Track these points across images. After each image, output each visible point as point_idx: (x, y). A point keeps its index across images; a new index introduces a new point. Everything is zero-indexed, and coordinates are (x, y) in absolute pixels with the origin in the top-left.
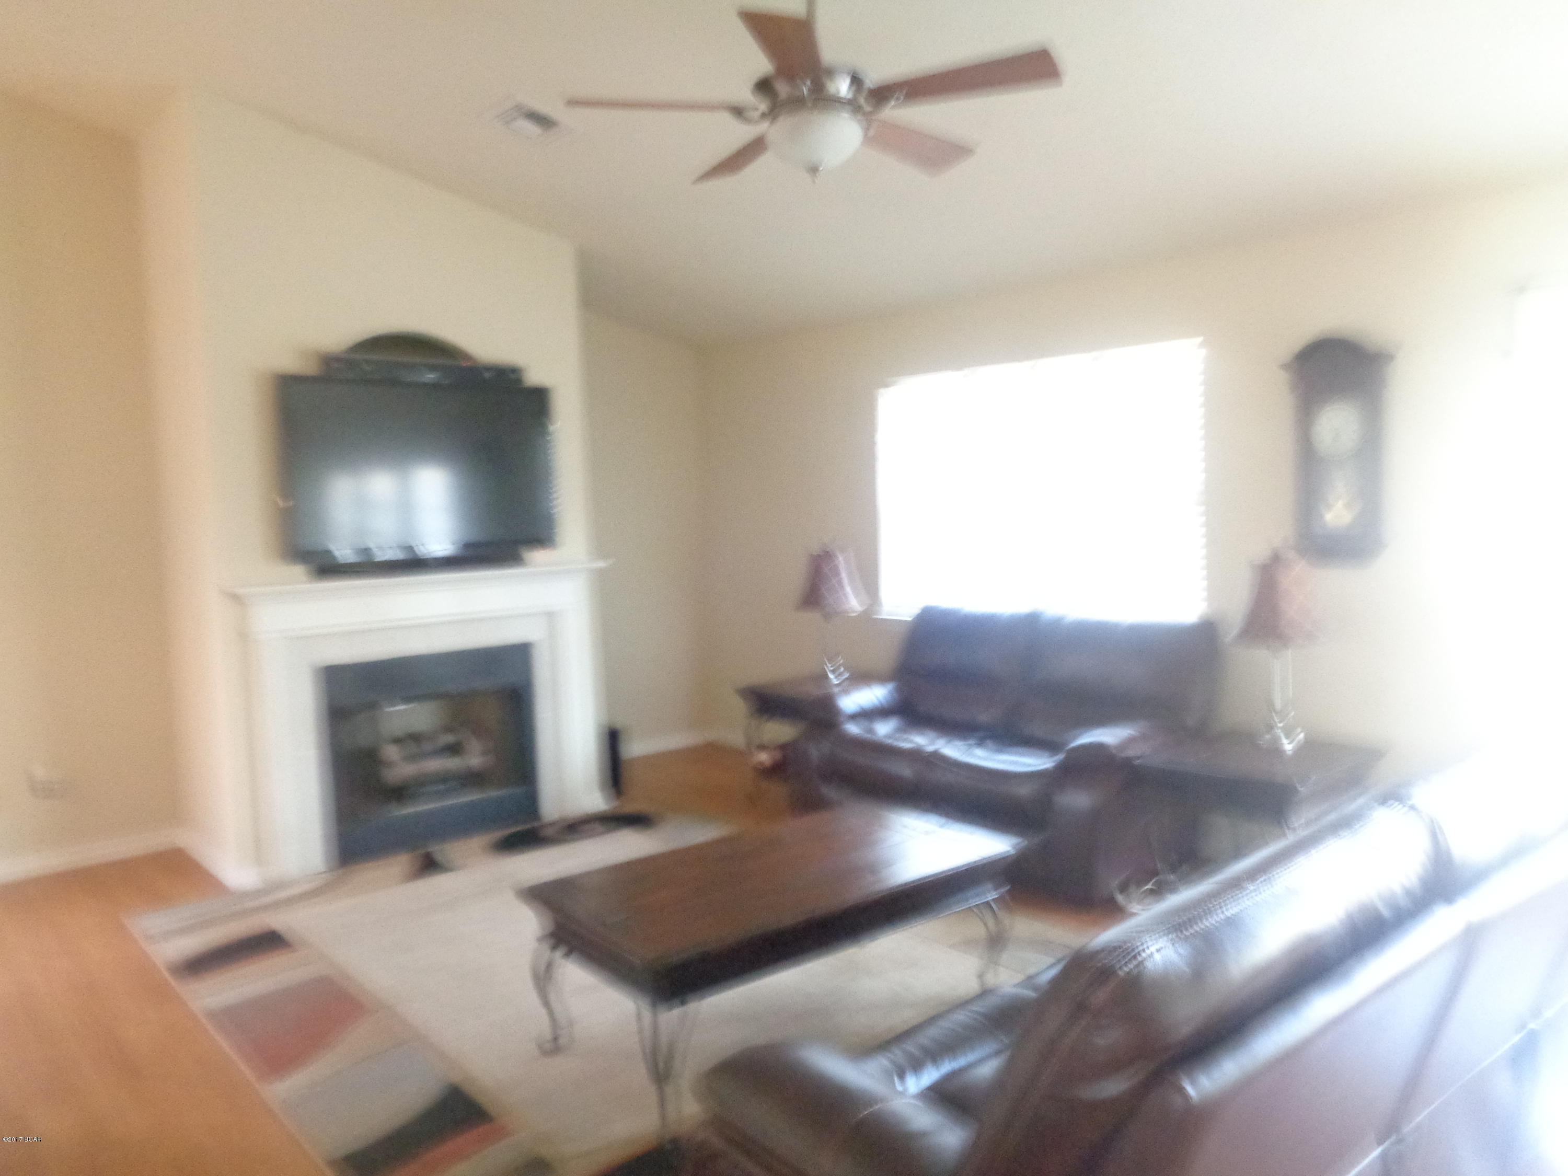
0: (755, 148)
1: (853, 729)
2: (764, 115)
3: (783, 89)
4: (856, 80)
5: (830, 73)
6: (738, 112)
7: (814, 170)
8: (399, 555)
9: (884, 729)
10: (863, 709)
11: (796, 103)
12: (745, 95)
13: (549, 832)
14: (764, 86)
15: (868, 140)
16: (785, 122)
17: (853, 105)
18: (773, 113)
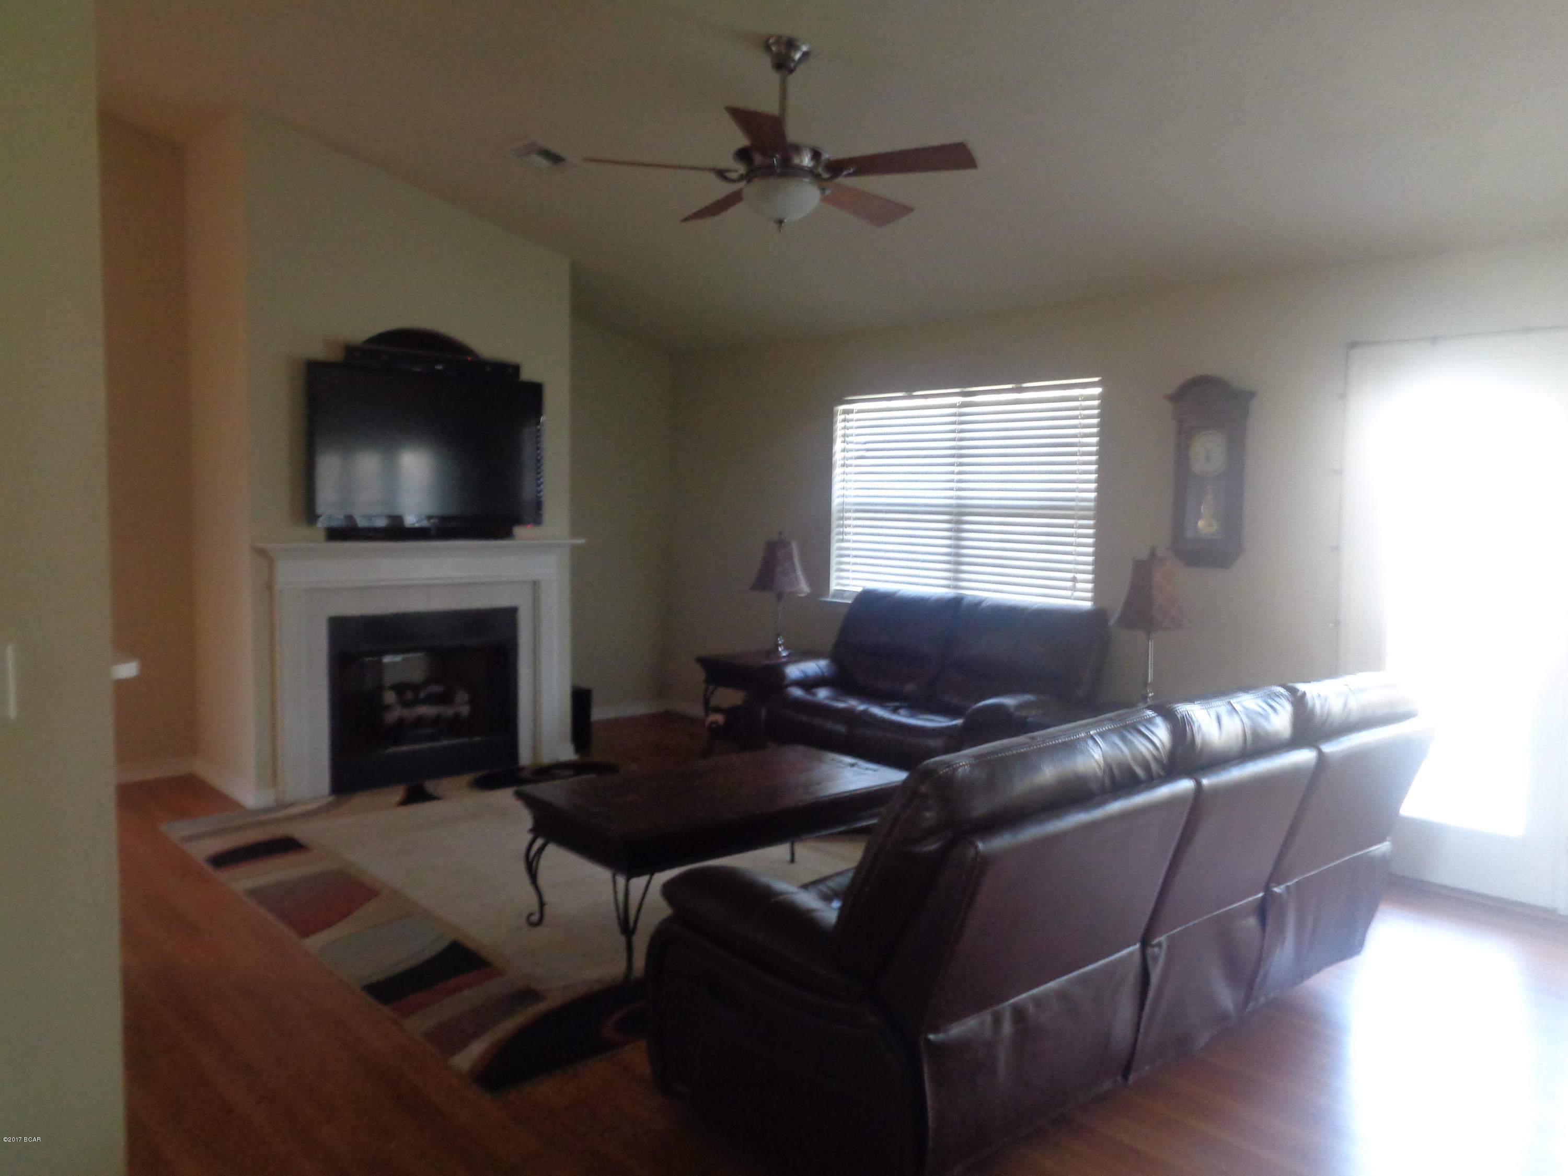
0: (733, 199)
1: (797, 692)
2: (742, 178)
3: (758, 159)
4: (816, 155)
5: (797, 149)
6: (721, 174)
7: (780, 222)
8: (381, 523)
9: (822, 694)
10: (807, 676)
11: (767, 172)
12: (728, 161)
13: (526, 774)
14: (743, 155)
15: (825, 199)
16: (757, 185)
17: (812, 173)
18: (748, 177)
